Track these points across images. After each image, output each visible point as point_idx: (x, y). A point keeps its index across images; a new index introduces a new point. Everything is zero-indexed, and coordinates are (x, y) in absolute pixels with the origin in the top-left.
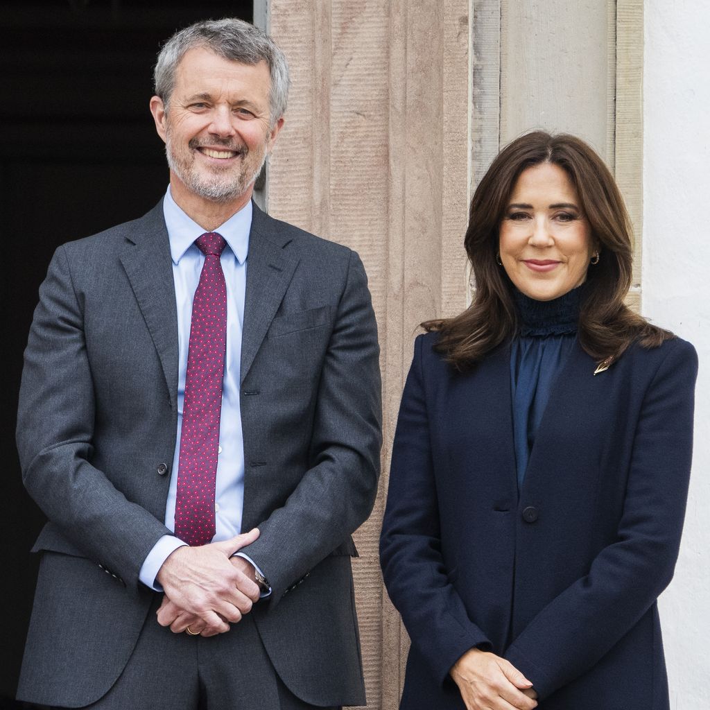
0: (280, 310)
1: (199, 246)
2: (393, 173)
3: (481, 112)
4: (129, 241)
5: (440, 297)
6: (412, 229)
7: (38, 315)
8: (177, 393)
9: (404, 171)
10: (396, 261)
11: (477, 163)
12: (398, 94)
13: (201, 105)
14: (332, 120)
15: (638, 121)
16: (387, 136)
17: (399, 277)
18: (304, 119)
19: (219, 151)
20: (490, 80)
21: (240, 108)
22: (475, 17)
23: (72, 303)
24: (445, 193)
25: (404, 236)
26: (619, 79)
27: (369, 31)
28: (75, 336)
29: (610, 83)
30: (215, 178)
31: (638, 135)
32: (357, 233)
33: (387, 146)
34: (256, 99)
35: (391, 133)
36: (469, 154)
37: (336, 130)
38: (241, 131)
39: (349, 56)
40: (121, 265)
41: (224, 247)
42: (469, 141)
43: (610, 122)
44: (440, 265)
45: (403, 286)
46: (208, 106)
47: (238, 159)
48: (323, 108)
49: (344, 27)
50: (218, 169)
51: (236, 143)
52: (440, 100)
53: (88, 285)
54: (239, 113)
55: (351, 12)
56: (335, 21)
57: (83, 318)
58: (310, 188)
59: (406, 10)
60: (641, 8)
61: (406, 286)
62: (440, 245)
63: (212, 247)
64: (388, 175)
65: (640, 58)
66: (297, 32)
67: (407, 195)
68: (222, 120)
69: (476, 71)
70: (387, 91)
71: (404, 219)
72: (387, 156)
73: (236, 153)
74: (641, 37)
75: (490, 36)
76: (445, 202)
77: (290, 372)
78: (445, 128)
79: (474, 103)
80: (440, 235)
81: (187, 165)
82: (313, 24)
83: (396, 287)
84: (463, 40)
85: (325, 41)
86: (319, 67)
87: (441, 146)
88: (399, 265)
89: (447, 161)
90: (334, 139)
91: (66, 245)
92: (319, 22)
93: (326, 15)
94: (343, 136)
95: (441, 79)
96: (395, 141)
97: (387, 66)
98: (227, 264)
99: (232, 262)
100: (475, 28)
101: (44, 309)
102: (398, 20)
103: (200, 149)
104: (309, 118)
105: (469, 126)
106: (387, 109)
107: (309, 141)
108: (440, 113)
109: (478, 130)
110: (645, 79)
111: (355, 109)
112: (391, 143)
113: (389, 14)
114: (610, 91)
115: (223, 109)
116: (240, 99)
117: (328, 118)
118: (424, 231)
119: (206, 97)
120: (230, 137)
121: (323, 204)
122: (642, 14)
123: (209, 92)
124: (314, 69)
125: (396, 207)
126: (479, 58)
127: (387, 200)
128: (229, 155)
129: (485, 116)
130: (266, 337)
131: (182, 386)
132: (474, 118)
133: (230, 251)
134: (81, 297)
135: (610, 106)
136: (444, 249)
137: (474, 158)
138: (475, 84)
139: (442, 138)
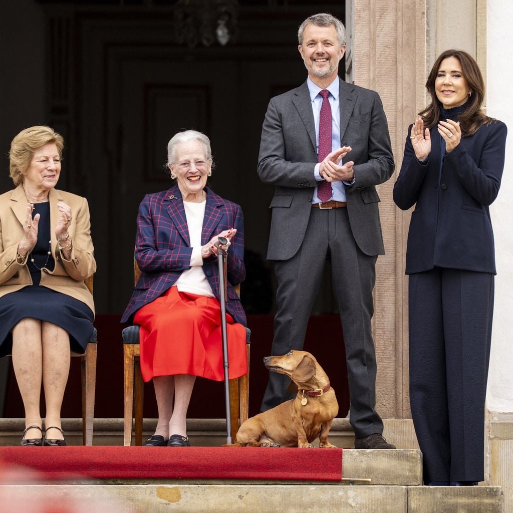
0: (352, 114)
1: (320, 95)
2: (399, 68)
3: (429, 46)
4: (296, 95)
5: (415, 110)
6: (405, 87)
7: (265, 123)
8: (316, 147)
9: (402, 67)
10: (400, 99)
11: (428, 64)
12: (400, 40)
13: (311, 44)
14: (377, 49)
15: (485, 48)
16: (396, 55)
17: (401, 104)
18: (366, 49)
19: (320, 59)
20: (432, 34)
21: (326, 43)
22: (427, 12)
23: (278, 118)
24: (417, 75)
25: (402, 90)
26: (478, 33)
27: (389, 18)
28: (279, 131)
29: (475, 35)
30: (320, 69)
31: (485, 53)
32: (386, 89)
33: (396, 58)
34: (331, 38)
35: (398, 53)
36: (425, 61)
37: (378, 53)
38: (327, 51)
39: (382, 27)
40: (293, 103)
41: (330, 94)
42: (425, 56)
43: (475, 49)
44: (415, 100)
45: (402, 108)
46: (315, 44)
47: (328, 61)
48: (373, 45)
49: (381, 16)
50: (321, 66)
51: (326, 56)
52: (415, 42)
53: (283, 111)
54: (326, 45)
55: (383, 10)
56: (378, 14)
57: (281, 123)
58: (369, 73)
59: (403, 10)
60: (486, 8)
61: (404, 107)
62: (415, 93)
63: (325, 95)
64: (397, 68)
65: (486, 26)
66: (363, 18)
67: (403, 75)
68: (320, 48)
69: (428, 31)
70: (396, 39)
71: (402, 84)
72: (396, 62)
73: (327, 59)
74: (486, 18)
75: (432, 19)
76: (417, 78)
77: (357, 136)
78: (417, 52)
79: (427, 42)
80: (415, 89)
81: (311, 66)
82: (370, 15)
83: (400, 108)
84: (423, 20)
85: (374, 21)
86: (372, 31)
87: (416, 58)
88: (401, 100)
89: (417, 63)
90: (378, 56)
91: (274, 98)
92: (372, 15)
93: (374, 12)
94: (381, 55)
95: (415, 33)
96: (399, 56)
97: (396, 30)
98: (331, 100)
99: (333, 99)
100: (427, 16)
101: (267, 120)
102: (400, 13)
103: (315, 60)
104: (368, 48)
105: (425, 51)
106: (396, 45)
107: (368, 56)
108: (415, 46)
109: (429, 52)
110: (487, 33)
111: (384, 45)
112: (398, 57)
113: (396, 12)
114: (475, 38)
115: (320, 44)
116: (325, 39)
117: (375, 49)
118: (409, 88)
119: (313, 41)
120: (323, 53)
121: (374, 79)
122: (486, 10)
123: (313, 39)
124: (370, 31)
125: (399, 79)
126: (428, 27)
127: (396, 77)
128: (324, 60)
129: (431, 47)
130: (348, 125)
131: (317, 145)
132: (427, 48)
133: (332, 95)
134: (280, 115)
135: (475, 43)
136: (417, 94)
137: (427, 62)
138: (427, 36)
139: (416, 56)
